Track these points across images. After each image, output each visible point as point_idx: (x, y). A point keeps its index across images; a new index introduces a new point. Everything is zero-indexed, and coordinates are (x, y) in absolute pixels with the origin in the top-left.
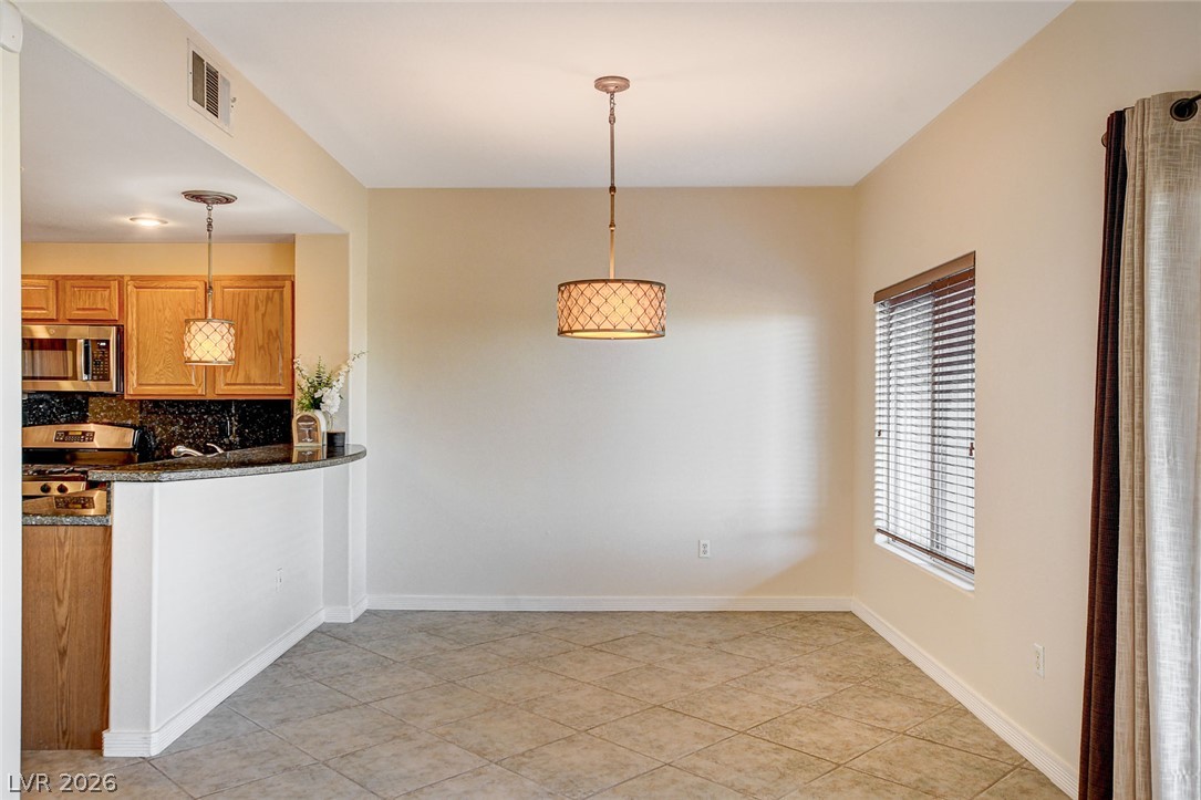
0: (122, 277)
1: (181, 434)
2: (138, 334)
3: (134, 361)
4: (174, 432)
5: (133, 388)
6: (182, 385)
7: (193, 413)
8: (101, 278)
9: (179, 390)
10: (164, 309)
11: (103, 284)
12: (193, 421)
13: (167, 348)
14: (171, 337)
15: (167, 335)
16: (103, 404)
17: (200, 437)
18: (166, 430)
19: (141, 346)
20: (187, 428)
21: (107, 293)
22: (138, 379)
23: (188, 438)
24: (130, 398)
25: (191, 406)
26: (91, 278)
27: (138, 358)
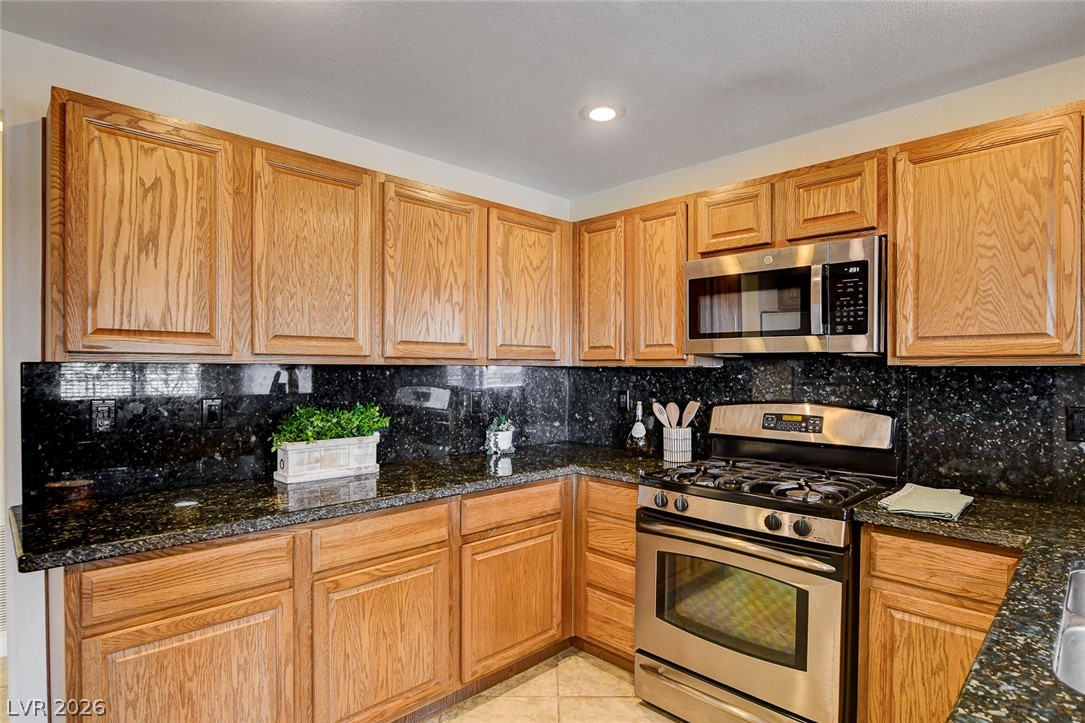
0: (884, 151)
1: (974, 428)
2: (918, 245)
3: (910, 296)
4: (961, 423)
5: (910, 346)
6: (1017, 336)
7: (1002, 391)
8: (844, 162)
9: (1012, 347)
10: (977, 190)
11: (850, 170)
12: (1003, 405)
13: (984, 265)
14: (993, 241)
15: (983, 240)
16: (830, 373)
17: (1019, 436)
18: (944, 420)
19: (923, 268)
20: (991, 418)
21: (857, 183)
22: (916, 328)
23: (992, 436)
24: (898, 363)
25: (999, 377)
26: (828, 165)
27: (917, 291)
